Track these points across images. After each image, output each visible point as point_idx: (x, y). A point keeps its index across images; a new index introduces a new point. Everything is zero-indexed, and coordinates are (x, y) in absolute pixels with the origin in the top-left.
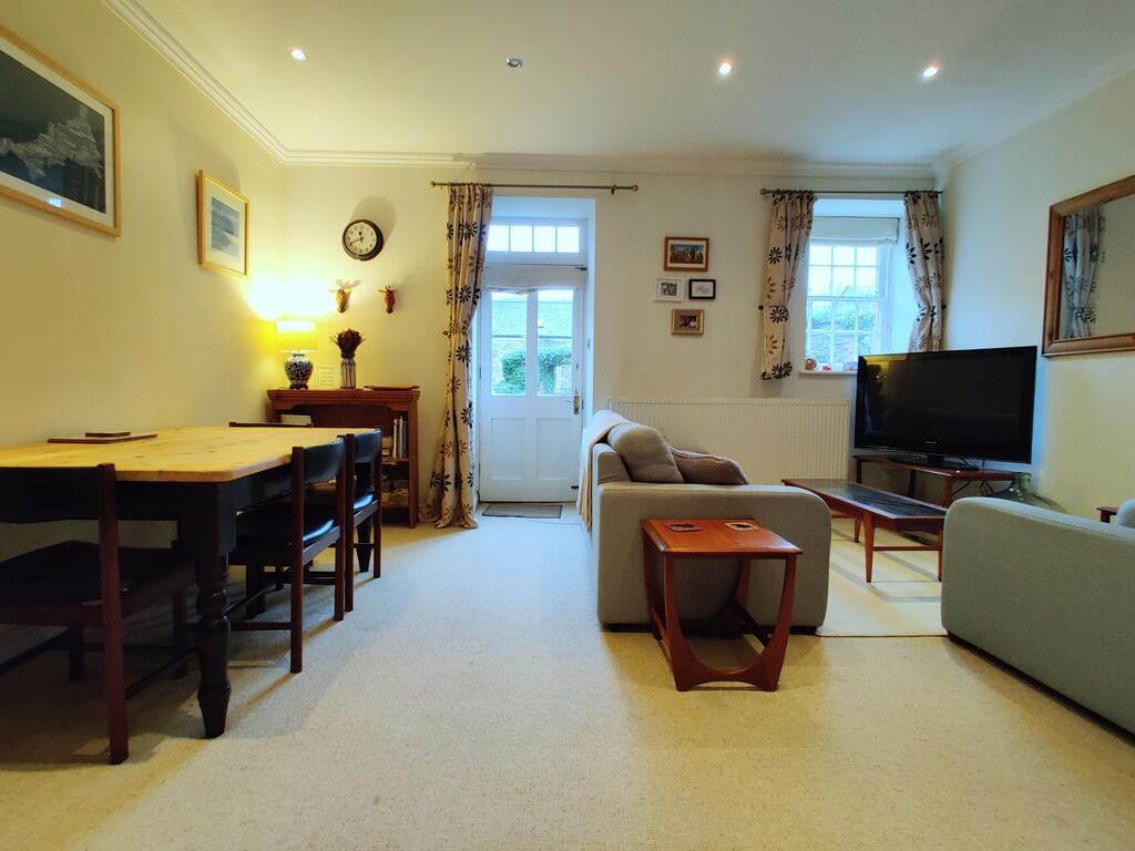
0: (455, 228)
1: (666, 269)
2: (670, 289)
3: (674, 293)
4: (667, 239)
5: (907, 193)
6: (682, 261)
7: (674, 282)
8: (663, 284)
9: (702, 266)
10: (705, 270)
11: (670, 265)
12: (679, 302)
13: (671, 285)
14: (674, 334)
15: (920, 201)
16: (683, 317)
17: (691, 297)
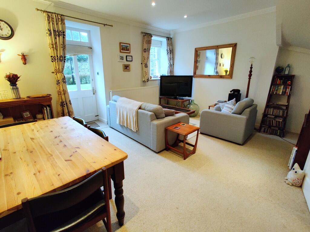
0: (52, 31)
1: (121, 52)
2: (122, 58)
3: (123, 59)
4: (120, 43)
5: (167, 37)
6: (124, 50)
7: (123, 56)
8: (120, 57)
9: (129, 52)
10: (130, 53)
11: (122, 51)
12: (124, 62)
13: (122, 57)
14: (124, 71)
15: (169, 40)
16: (126, 66)
17: (127, 60)
